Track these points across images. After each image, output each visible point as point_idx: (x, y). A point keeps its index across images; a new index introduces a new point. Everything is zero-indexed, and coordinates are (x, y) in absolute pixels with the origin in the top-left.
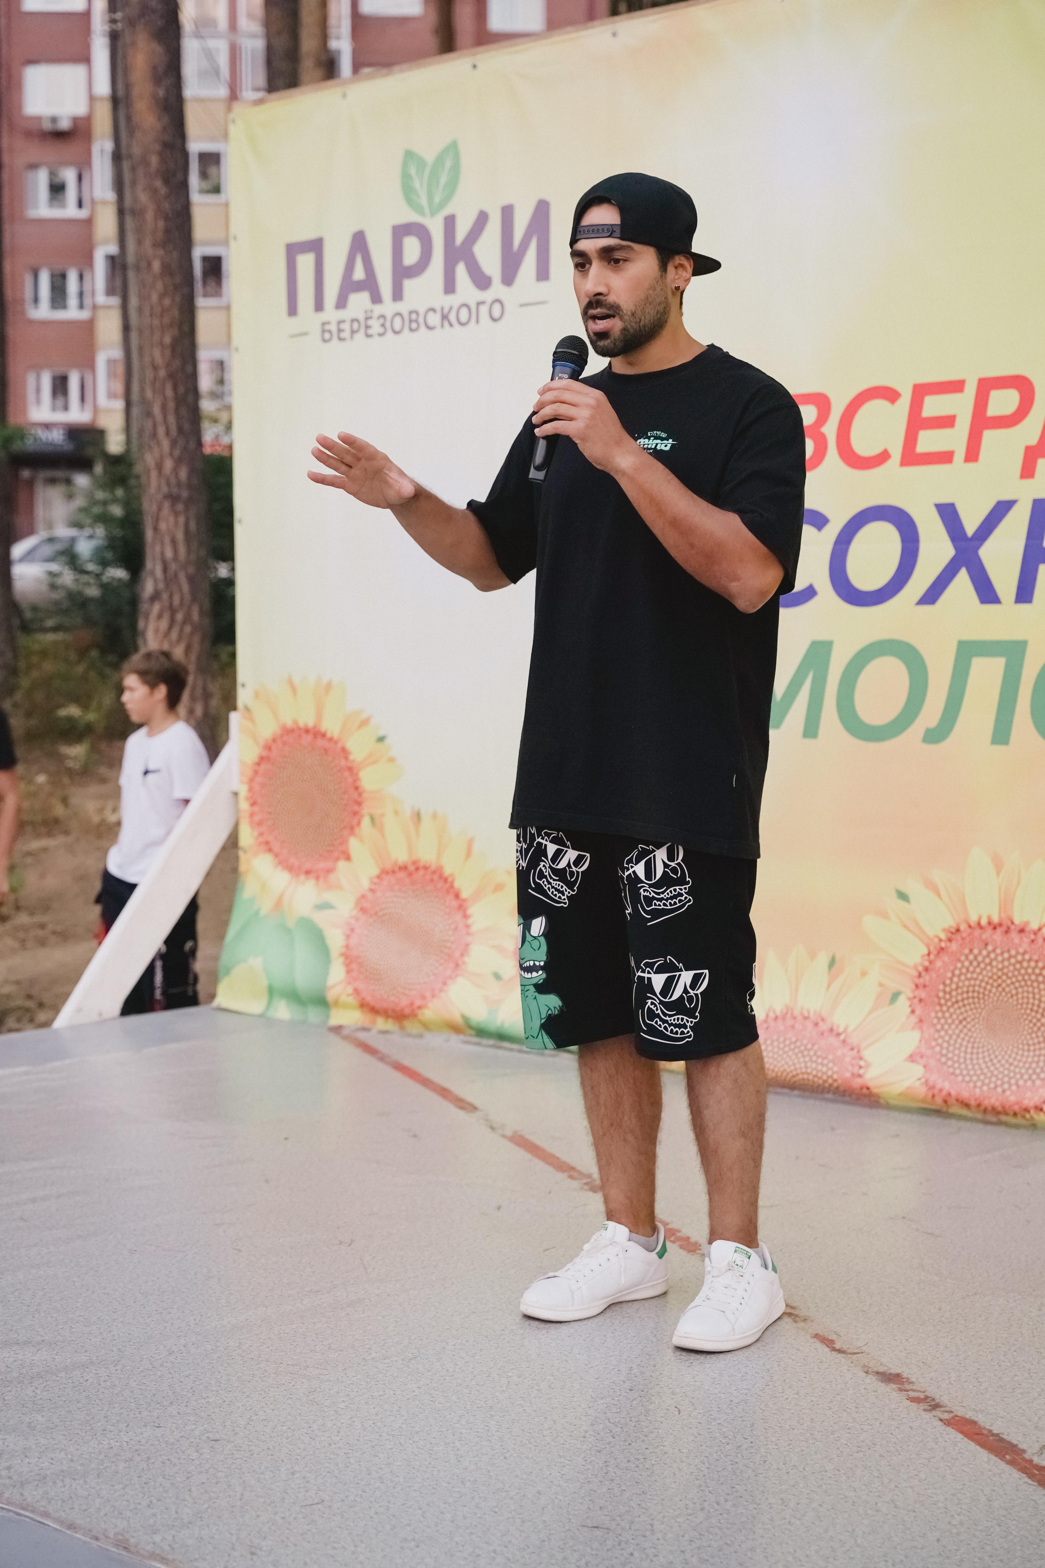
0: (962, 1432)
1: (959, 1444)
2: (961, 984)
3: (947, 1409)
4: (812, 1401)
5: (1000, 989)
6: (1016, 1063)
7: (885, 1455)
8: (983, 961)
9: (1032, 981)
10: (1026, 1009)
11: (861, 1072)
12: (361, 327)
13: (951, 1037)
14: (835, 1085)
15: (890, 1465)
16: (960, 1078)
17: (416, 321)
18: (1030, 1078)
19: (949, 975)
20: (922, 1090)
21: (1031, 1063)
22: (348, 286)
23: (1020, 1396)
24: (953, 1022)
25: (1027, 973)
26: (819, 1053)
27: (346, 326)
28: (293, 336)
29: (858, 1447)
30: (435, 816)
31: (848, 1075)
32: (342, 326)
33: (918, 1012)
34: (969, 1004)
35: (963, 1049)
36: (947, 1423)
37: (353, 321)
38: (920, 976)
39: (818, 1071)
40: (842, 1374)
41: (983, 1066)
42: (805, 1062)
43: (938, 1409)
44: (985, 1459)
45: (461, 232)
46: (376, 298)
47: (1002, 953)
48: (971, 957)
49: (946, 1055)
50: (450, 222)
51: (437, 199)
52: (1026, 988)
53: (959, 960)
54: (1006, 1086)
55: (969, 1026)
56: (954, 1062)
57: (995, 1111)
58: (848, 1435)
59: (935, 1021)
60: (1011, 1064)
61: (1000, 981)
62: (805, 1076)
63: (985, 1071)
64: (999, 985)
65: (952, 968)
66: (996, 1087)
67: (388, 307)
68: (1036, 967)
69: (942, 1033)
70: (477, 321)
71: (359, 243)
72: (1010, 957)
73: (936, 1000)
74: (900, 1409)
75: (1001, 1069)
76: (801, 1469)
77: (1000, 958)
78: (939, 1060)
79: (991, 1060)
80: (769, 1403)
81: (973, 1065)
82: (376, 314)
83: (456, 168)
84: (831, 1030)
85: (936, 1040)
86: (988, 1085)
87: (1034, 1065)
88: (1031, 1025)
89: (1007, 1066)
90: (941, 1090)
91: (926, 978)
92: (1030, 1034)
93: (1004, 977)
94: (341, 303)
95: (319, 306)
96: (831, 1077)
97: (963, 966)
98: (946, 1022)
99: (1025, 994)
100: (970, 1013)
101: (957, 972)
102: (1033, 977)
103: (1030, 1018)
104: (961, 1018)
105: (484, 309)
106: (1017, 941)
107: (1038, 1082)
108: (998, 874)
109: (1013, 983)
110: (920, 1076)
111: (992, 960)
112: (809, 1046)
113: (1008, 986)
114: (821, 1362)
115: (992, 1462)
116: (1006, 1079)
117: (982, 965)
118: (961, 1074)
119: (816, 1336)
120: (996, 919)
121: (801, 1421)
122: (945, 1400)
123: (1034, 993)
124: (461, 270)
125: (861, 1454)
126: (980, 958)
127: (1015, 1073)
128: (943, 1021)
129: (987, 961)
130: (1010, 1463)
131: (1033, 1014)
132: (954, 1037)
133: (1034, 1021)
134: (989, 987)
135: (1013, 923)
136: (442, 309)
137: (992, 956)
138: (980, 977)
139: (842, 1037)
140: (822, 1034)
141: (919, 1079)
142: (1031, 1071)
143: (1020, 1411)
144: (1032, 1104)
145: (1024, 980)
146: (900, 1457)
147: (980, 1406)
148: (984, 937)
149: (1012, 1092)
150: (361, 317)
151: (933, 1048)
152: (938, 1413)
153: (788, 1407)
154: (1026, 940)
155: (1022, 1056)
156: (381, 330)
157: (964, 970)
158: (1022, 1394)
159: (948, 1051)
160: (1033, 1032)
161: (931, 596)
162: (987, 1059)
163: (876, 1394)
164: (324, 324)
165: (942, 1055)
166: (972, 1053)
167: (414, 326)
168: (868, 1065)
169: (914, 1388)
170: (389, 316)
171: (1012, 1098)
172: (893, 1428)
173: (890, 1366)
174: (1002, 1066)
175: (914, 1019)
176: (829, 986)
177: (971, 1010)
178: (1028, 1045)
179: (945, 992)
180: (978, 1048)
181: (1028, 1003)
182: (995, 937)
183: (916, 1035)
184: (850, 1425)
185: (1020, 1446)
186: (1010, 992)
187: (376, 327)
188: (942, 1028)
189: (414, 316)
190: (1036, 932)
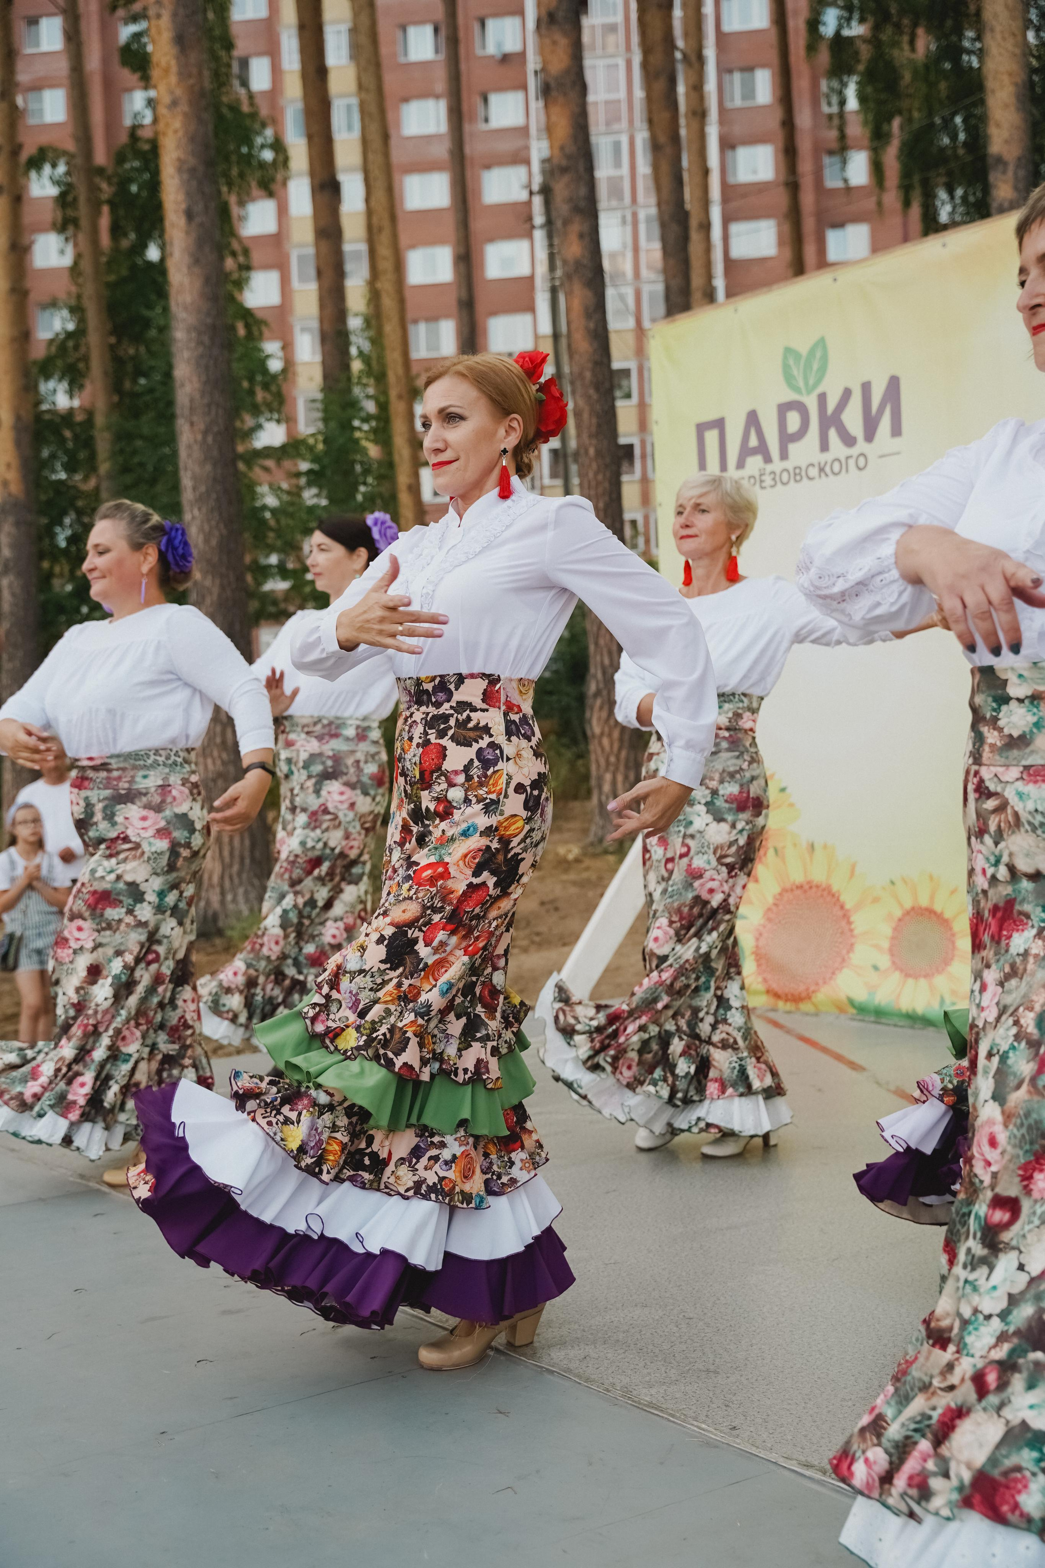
12: (756, 481)
17: (800, 474)
22: (746, 452)
27: (745, 482)
30: (825, 847)
37: (750, 477)
45: (831, 406)
46: (768, 459)
50: (822, 399)
51: (811, 382)
67: (777, 465)
70: (847, 471)
71: (753, 419)
82: (768, 471)
83: (825, 359)
94: (741, 465)
95: (724, 468)
105: (852, 462)
124: (833, 434)
136: (820, 464)
150: (757, 474)
156: (772, 483)
167: (798, 478)
170: (778, 471)
187: (768, 480)
189: (797, 471)
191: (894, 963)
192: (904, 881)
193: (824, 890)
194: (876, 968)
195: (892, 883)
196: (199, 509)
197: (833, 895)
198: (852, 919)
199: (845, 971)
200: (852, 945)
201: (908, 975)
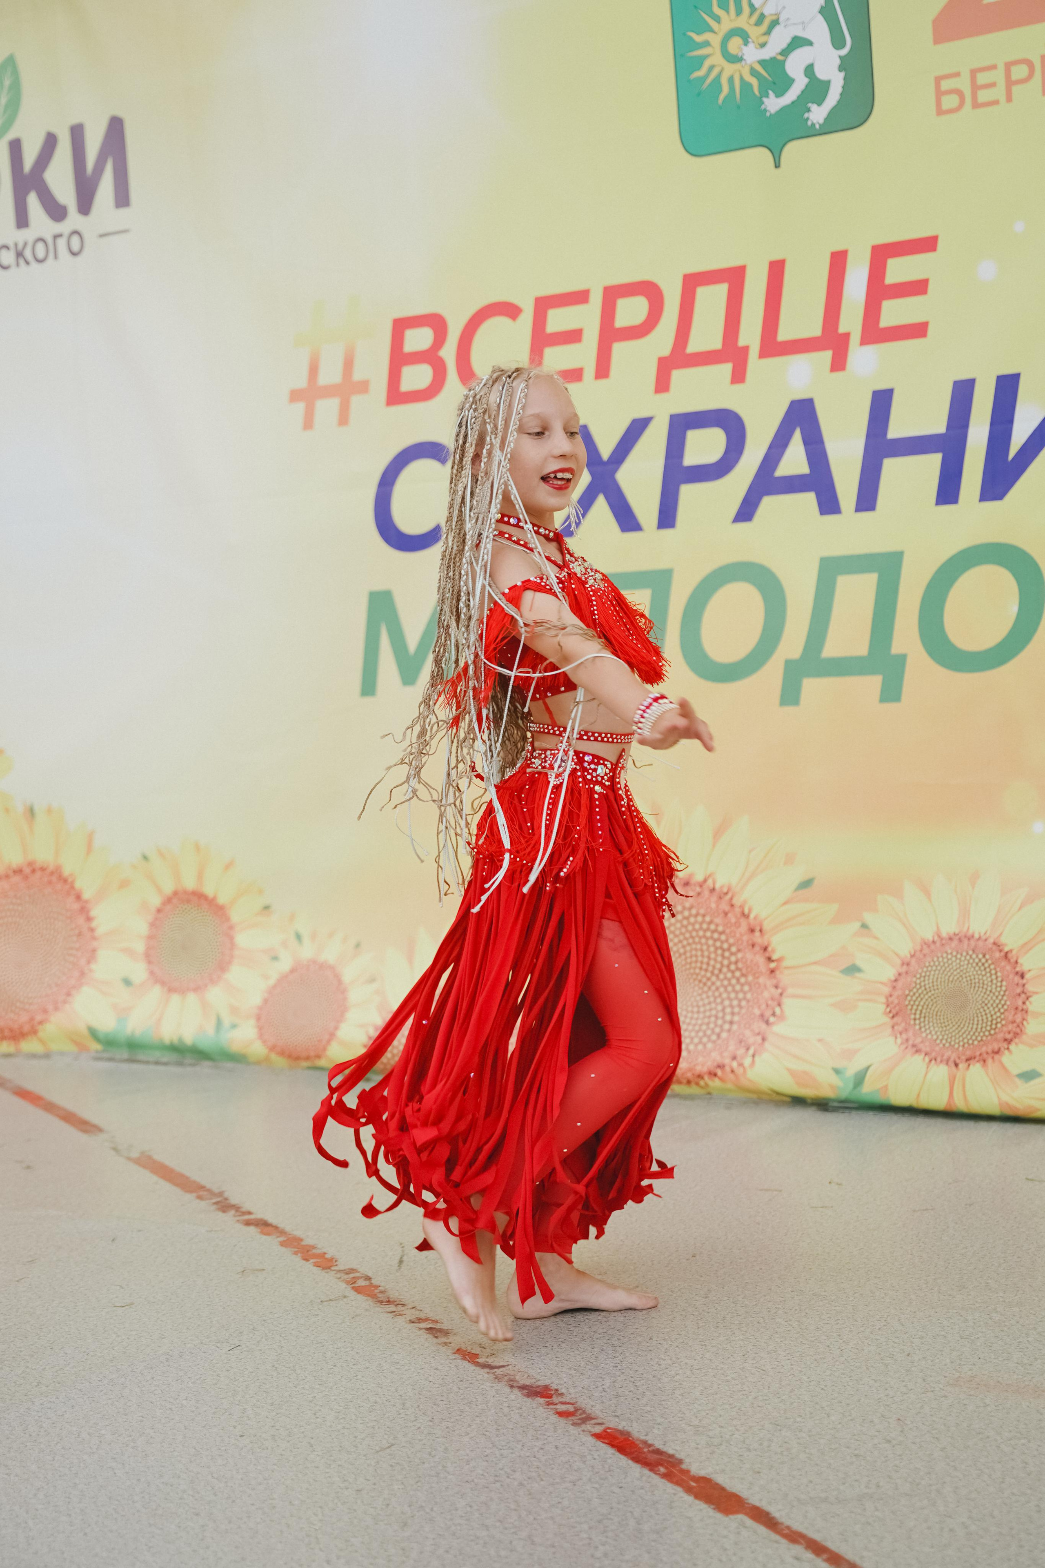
0: (613, 1446)
1: (609, 1461)
3: (599, 1421)
4: (447, 1427)
7: (525, 1483)
9: (700, 938)
10: (695, 968)
15: (530, 1494)
21: (701, 1025)
23: (680, 1397)
25: (694, 930)
29: (496, 1476)
30: (49, 810)
36: (598, 1436)
40: (484, 1392)
43: (588, 1422)
44: (637, 1475)
45: (29, 158)
50: (15, 147)
52: (694, 946)
58: (485, 1464)
70: (56, 256)
74: (546, 1426)
76: (428, 1510)
80: (398, 1436)
83: (16, 86)
88: (701, 985)
92: (700, 995)
99: (694, 952)
102: (701, 933)
103: (699, 977)
105: (61, 243)
109: (680, 941)
114: (461, 1381)
115: (644, 1478)
119: (459, 1351)
121: (433, 1453)
122: (596, 1409)
123: (702, 950)
124: (32, 200)
125: (498, 1485)
130: (665, 1476)
131: (703, 973)
133: (704, 980)
136: (16, 245)
143: (679, 1415)
144: (705, 1069)
145: (692, 937)
146: (542, 1483)
147: (635, 1413)
152: (588, 1427)
153: (419, 1438)
155: (692, 1018)
158: (682, 1395)
163: (520, 1411)
169: (564, 1400)
172: (536, 1449)
173: (538, 1377)
181: (696, 962)
184: (488, 1451)
185: (678, 1456)
190: (701, 885)
191: (152, 973)
192: (161, 854)
193: (52, 873)
194: (127, 982)
195: (145, 858)
197: (65, 881)
198: (93, 913)
199: (85, 989)
200: (94, 951)
201: (171, 990)
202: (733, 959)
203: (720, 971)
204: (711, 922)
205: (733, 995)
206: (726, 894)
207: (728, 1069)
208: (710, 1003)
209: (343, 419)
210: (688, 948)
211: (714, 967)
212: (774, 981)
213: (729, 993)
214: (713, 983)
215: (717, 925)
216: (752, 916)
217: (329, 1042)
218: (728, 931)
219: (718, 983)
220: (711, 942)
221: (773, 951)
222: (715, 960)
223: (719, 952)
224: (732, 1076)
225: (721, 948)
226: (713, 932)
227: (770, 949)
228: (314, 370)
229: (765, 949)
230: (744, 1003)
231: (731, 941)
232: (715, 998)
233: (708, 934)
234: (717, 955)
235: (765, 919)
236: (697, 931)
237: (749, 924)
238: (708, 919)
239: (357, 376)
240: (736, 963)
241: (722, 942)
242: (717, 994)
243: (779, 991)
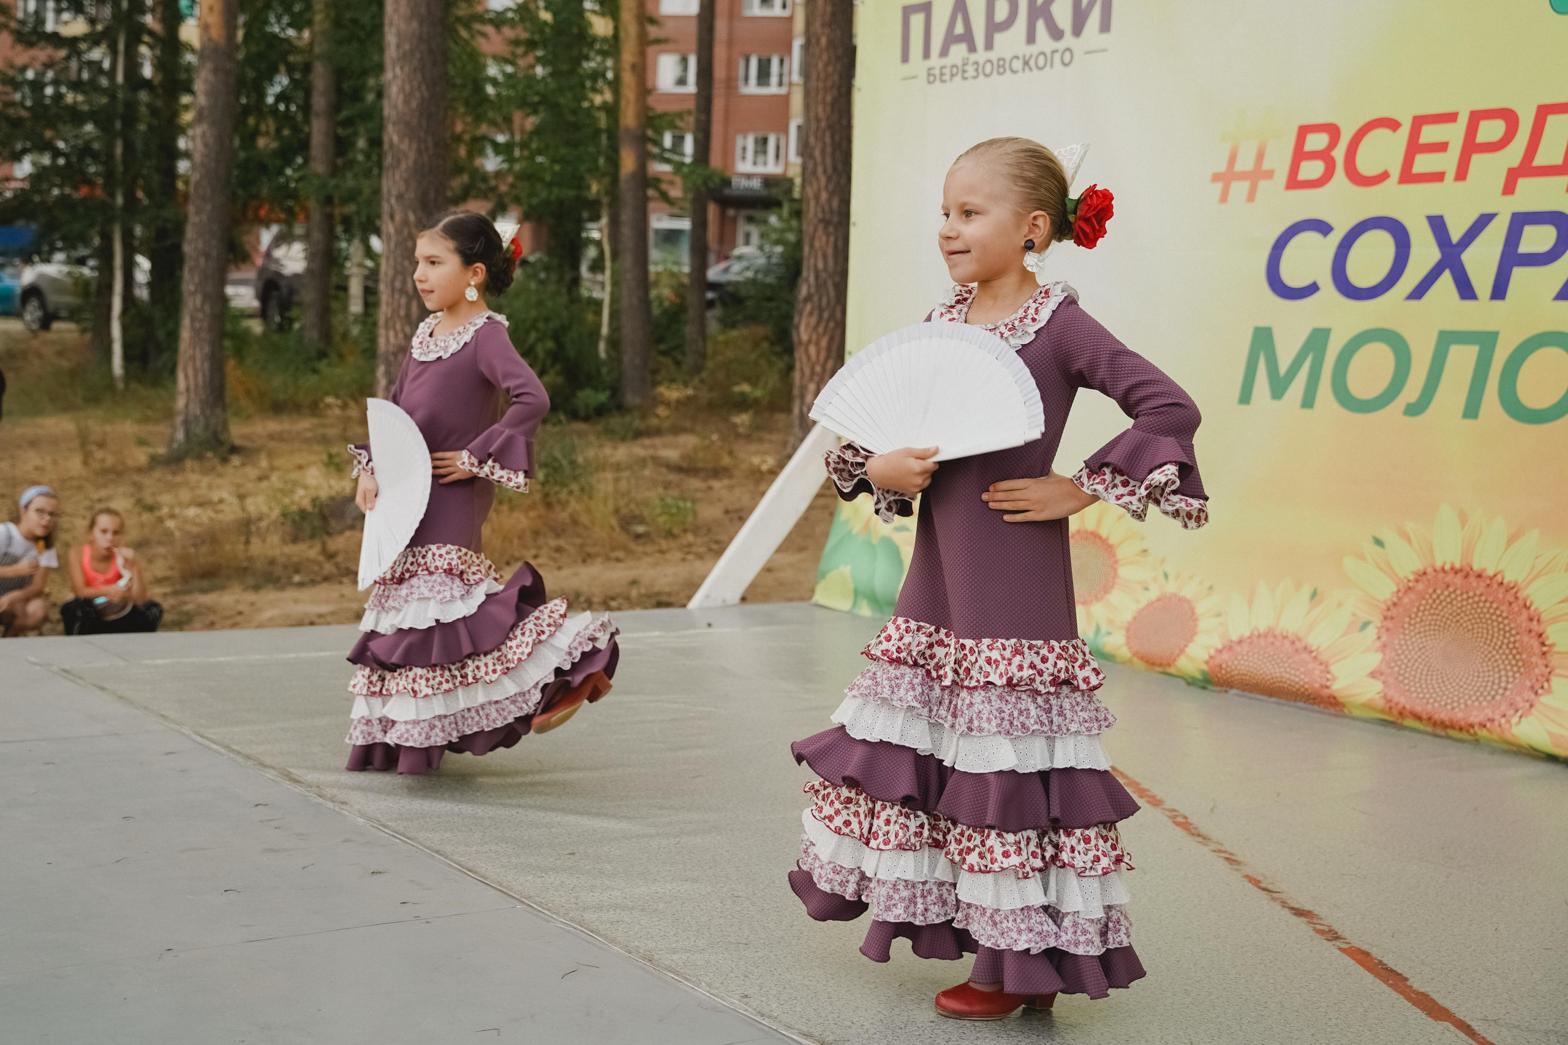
2: (1424, 618)
5: (1458, 624)
6: (1465, 686)
8: (1445, 600)
9: (1487, 619)
10: (1479, 642)
11: (1328, 683)
12: (958, 71)
13: (1409, 661)
14: (1307, 693)
16: (1414, 695)
17: (1003, 66)
18: (1477, 699)
19: (1415, 610)
20: (1381, 703)
21: (1480, 687)
22: (950, 39)
24: (1414, 649)
25: (1482, 612)
26: (1292, 666)
27: (947, 71)
28: (905, 79)
31: (1317, 685)
32: (944, 71)
33: (1384, 639)
34: (1430, 635)
35: (1419, 671)
37: (953, 66)
38: (1388, 609)
39: (1293, 681)
41: (1436, 686)
42: (1281, 673)
46: (972, 49)
47: (1462, 594)
48: (1434, 596)
49: (1403, 675)
52: (1480, 625)
53: (1424, 598)
54: (1455, 704)
55: (1427, 653)
56: (1410, 681)
57: (1444, 725)
59: (1398, 647)
60: (1461, 687)
61: (1458, 618)
62: (1281, 684)
63: (1438, 690)
64: (1458, 621)
65: (1417, 604)
66: (1446, 704)
67: (981, 55)
68: (1491, 607)
69: (1402, 657)
70: (1052, 66)
71: (960, 5)
72: (1469, 598)
73: (1401, 630)
75: (1452, 690)
77: (1459, 598)
78: (1397, 679)
79: (1443, 682)
81: (1427, 685)
82: (971, 61)
84: (1305, 648)
85: (1395, 662)
86: (1439, 702)
87: (1482, 689)
88: (1483, 656)
89: (1457, 687)
90: (1397, 704)
91: (1394, 611)
92: (1481, 663)
93: (1462, 615)
94: (944, 53)
95: (927, 55)
96: (1303, 686)
97: (1427, 604)
98: (1407, 649)
99: (1480, 630)
100: (1429, 642)
101: (1422, 608)
102: (1488, 616)
103: (1482, 650)
104: (1421, 646)
105: (1057, 56)
106: (1475, 584)
107: (1484, 704)
108: (1463, 527)
109: (1469, 620)
110: (1379, 690)
111: (1452, 600)
112: (1285, 659)
113: (1465, 622)
116: (1456, 699)
117: (1444, 604)
118: (1415, 691)
120: (1458, 566)
123: (1488, 630)
124: (1040, 26)
126: (1442, 598)
127: (1464, 695)
128: (1404, 647)
129: (1448, 600)
131: (1486, 647)
132: (1413, 661)
133: (1486, 652)
134: (1449, 622)
135: (1471, 569)
136: (1024, 56)
137: (1453, 596)
138: (1442, 614)
139: (1314, 654)
140: (1297, 650)
141: (1378, 693)
142: (1478, 694)
144: (1477, 720)
145: (1479, 617)
148: (1446, 579)
149: (1460, 710)
150: (959, 63)
151: (1392, 668)
154: (1482, 584)
155: (1472, 680)
156: (975, 74)
157: (1428, 607)
159: (1406, 672)
160: (1484, 661)
161: (1418, 293)
162: (1440, 681)
164: (929, 69)
165: (1400, 674)
166: (1427, 675)
167: (1001, 70)
168: (1334, 678)
170: (981, 61)
171: (1459, 715)
174: (1453, 687)
175: (1378, 644)
176: (1308, 613)
177: (1431, 640)
178: (1479, 672)
179: (1410, 624)
180: (1433, 671)
181: (1480, 637)
182: (1456, 580)
183: (1379, 656)
186: (1467, 626)
187: (971, 71)
188: (1403, 653)
189: (1001, 63)
190: (1491, 578)
196: (402, 68)
202: (1512, 639)
203: (1501, 647)
204: (1497, 608)
205: (1509, 668)
206: (1513, 588)
207: (1496, 723)
208: (1489, 671)
209: (1251, 197)
210: (1476, 626)
211: (1496, 644)
212: (1545, 662)
213: (1505, 665)
214: (1493, 656)
215: (1502, 612)
216: (1532, 608)
217: (1178, 656)
218: (1510, 617)
219: (1497, 657)
220: (1495, 624)
221: (1547, 638)
222: (1498, 639)
223: (1502, 632)
224: (1499, 729)
225: (1504, 629)
226: (1499, 616)
227: (1544, 636)
228: (1232, 159)
229: (1540, 635)
230: (1517, 675)
231: (1513, 625)
232: (1494, 668)
233: (1494, 617)
234: (1499, 635)
235: (1545, 611)
236: (1485, 614)
237: (1529, 614)
238: (1495, 605)
239: (1266, 166)
240: (1515, 642)
241: (1505, 625)
242: (1495, 665)
243: (1548, 670)
